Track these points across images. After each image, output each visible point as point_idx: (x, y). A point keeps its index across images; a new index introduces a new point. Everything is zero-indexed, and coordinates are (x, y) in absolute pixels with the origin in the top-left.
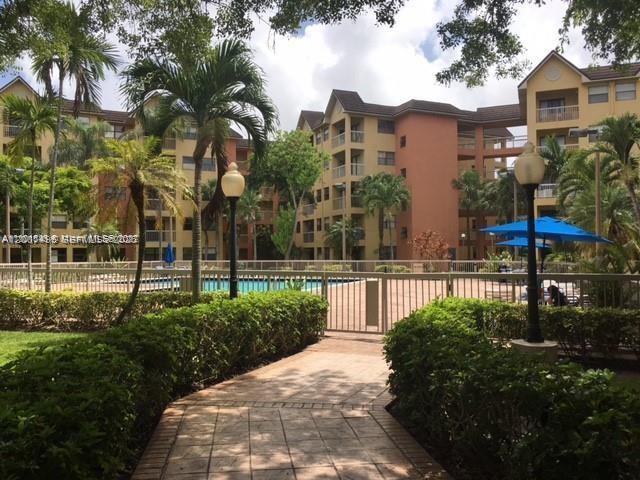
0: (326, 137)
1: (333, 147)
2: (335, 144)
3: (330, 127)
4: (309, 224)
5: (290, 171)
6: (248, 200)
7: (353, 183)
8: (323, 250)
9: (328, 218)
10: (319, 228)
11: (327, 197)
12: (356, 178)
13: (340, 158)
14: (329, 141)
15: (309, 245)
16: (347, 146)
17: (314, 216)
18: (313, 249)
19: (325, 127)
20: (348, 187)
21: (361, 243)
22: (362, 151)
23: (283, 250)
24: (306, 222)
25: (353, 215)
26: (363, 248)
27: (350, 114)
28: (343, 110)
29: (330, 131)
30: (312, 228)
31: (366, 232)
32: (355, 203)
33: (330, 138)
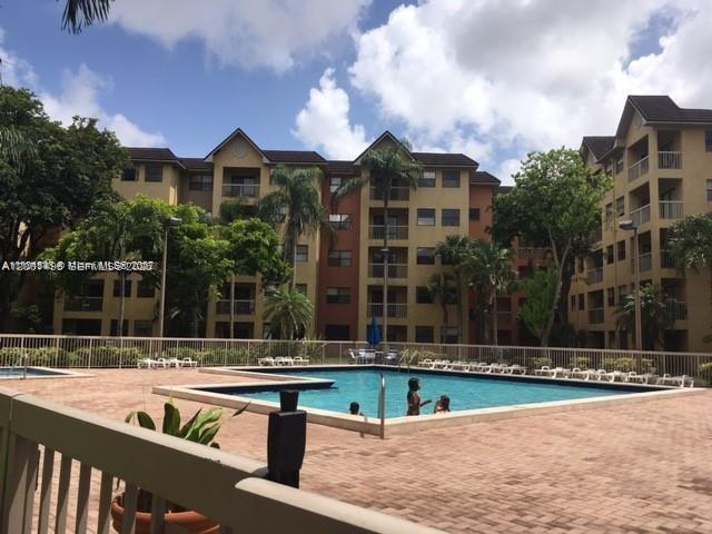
0: (619, 169)
1: (630, 180)
2: (633, 175)
3: (626, 153)
4: (597, 296)
5: (548, 209)
6: (485, 258)
7: (663, 231)
8: (617, 334)
9: (625, 286)
10: (611, 303)
11: (622, 256)
12: (667, 223)
13: (641, 195)
14: (624, 174)
15: (598, 327)
16: (653, 175)
17: (603, 285)
18: (602, 333)
19: (618, 154)
20: (655, 238)
21: (679, 325)
22: (679, 181)
23: (538, 331)
24: (592, 294)
25: (664, 281)
26: (684, 332)
27: (655, 126)
28: (644, 122)
29: (625, 159)
30: (601, 304)
31: (689, 308)
32: (667, 261)
33: (626, 168)
